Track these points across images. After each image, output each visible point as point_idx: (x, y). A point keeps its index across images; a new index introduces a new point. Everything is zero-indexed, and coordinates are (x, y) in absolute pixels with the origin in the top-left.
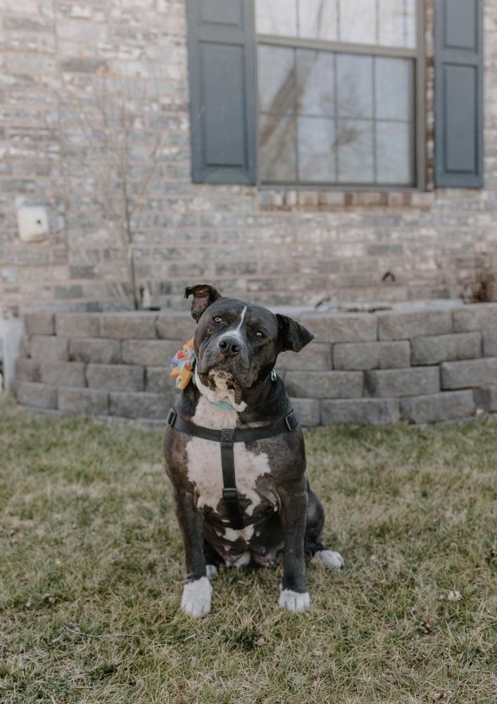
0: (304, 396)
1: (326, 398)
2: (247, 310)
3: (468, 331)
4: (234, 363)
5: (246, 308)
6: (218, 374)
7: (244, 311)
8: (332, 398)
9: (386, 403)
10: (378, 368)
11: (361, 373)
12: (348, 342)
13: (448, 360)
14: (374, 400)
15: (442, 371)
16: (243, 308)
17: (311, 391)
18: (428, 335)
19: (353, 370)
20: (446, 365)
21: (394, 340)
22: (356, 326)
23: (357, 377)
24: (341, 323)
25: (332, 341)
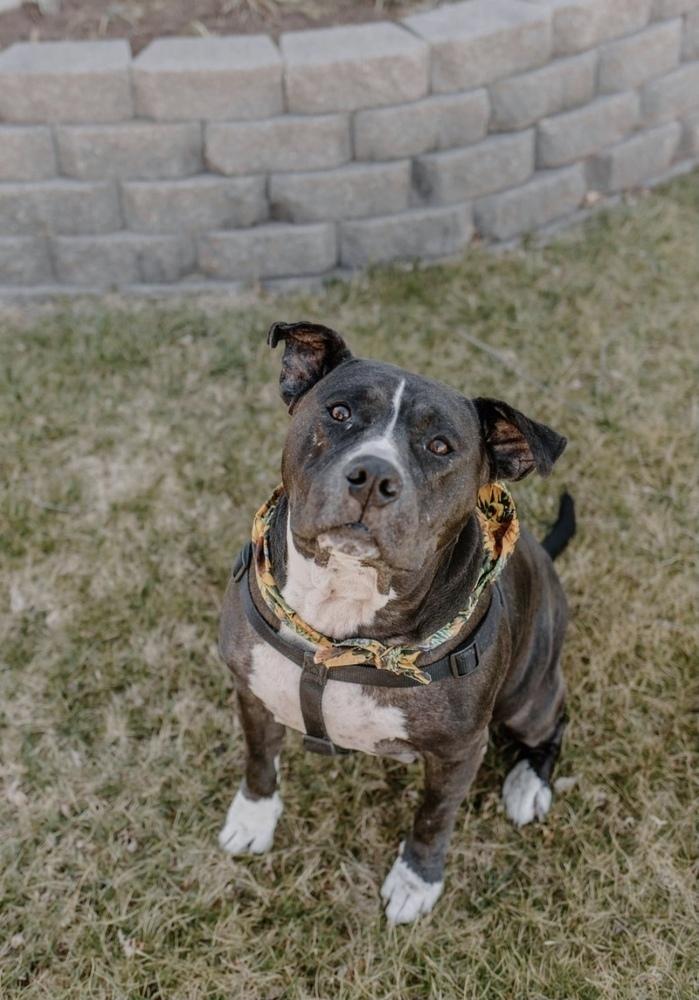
0: (308, 220)
1: (349, 218)
2: (407, 389)
3: (578, 52)
4: (384, 523)
5: (403, 384)
6: (340, 546)
7: (399, 393)
8: (360, 218)
9: (454, 216)
10: (436, 149)
11: (406, 165)
12: (381, 106)
13: (550, 115)
14: (434, 213)
15: (539, 137)
16: (396, 384)
17: (321, 210)
18: (517, 73)
19: (392, 159)
20: (547, 125)
21: (462, 91)
22: (396, 73)
23: (400, 171)
24: (367, 69)
25: (352, 106)
